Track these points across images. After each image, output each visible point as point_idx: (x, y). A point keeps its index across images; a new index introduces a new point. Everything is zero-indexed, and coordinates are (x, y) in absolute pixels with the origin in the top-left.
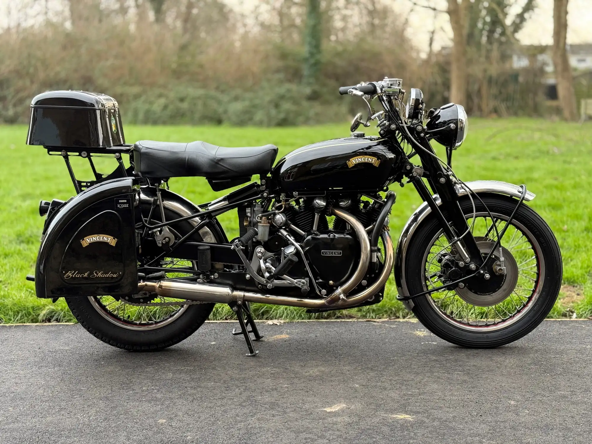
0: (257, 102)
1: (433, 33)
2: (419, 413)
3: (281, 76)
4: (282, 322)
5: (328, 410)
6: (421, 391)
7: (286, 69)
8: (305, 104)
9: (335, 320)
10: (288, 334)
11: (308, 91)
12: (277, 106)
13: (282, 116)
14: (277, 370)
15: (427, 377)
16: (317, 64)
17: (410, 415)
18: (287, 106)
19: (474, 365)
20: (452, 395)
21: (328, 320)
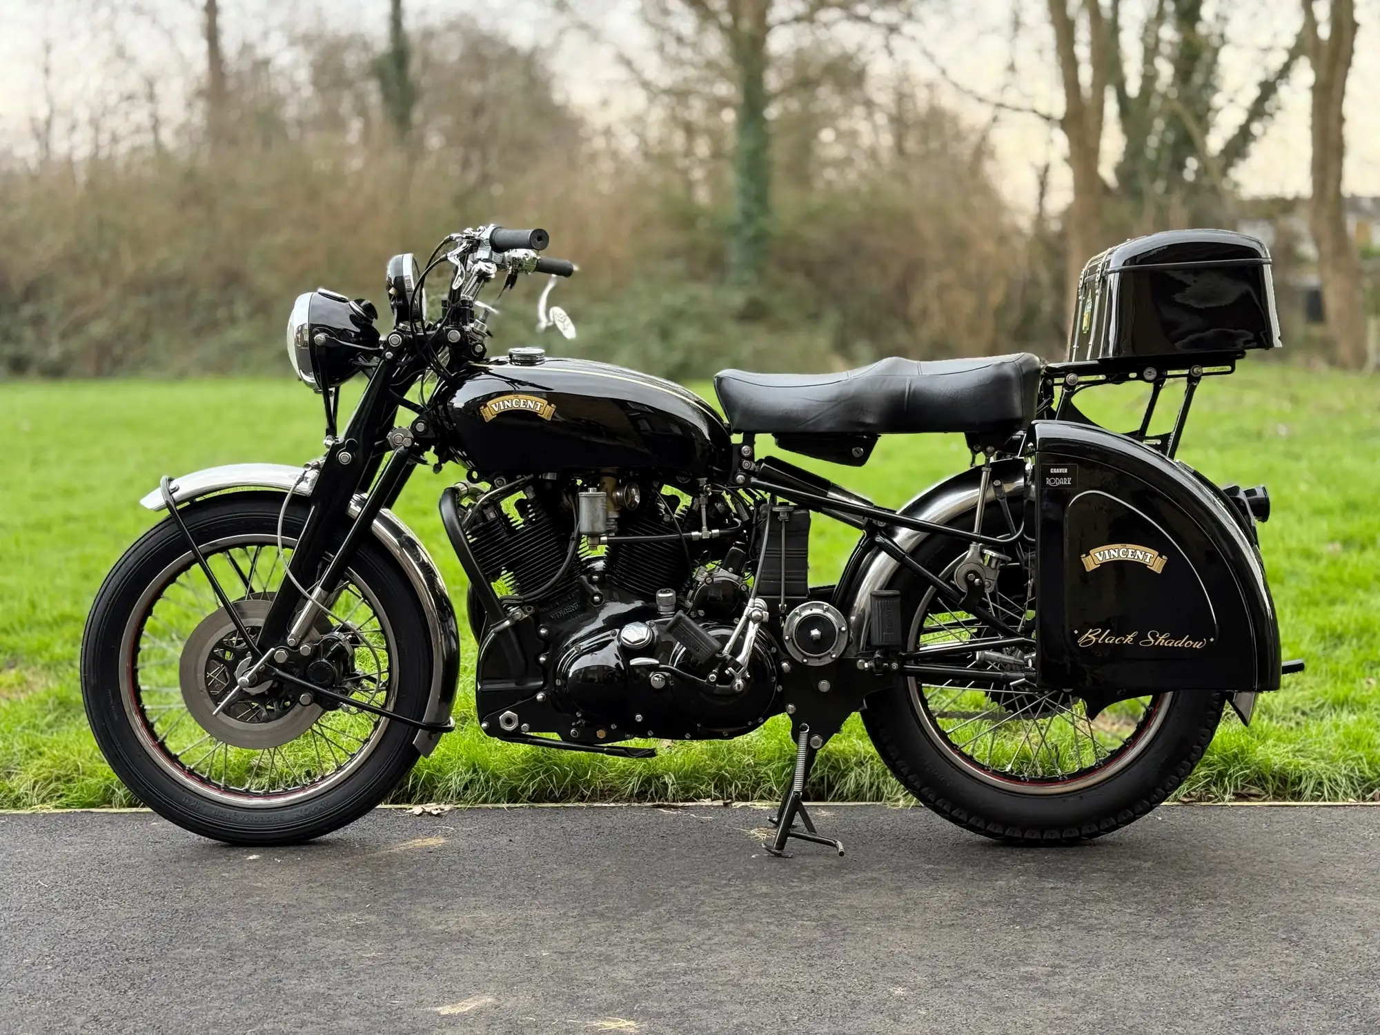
0: (620, 325)
1: (1047, 169)
2: (660, 1015)
3: (678, 266)
4: (447, 808)
5: (445, 1010)
6: (694, 966)
7: (691, 251)
8: (732, 330)
9: (576, 804)
10: (446, 836)
11: (737, 299)
12: (665, 334)
13: (676, 357)
14: (373, 918)
15: (725, 933)
16: (759, 238)
17: (636, 1020)
18: (688, 335)
19: (851, 907)
20: (763, 974)
21: (559, 805)
